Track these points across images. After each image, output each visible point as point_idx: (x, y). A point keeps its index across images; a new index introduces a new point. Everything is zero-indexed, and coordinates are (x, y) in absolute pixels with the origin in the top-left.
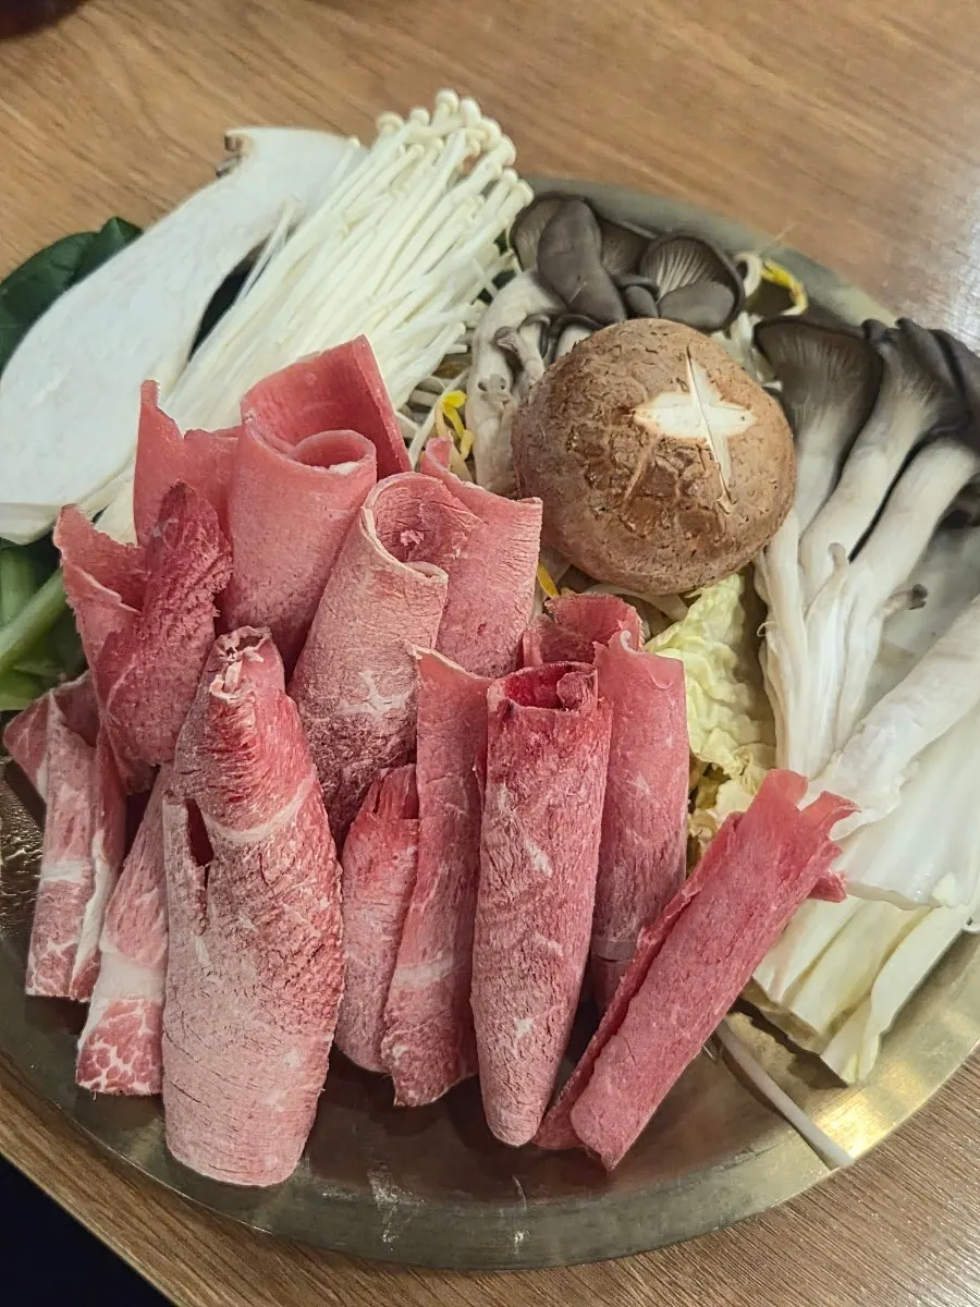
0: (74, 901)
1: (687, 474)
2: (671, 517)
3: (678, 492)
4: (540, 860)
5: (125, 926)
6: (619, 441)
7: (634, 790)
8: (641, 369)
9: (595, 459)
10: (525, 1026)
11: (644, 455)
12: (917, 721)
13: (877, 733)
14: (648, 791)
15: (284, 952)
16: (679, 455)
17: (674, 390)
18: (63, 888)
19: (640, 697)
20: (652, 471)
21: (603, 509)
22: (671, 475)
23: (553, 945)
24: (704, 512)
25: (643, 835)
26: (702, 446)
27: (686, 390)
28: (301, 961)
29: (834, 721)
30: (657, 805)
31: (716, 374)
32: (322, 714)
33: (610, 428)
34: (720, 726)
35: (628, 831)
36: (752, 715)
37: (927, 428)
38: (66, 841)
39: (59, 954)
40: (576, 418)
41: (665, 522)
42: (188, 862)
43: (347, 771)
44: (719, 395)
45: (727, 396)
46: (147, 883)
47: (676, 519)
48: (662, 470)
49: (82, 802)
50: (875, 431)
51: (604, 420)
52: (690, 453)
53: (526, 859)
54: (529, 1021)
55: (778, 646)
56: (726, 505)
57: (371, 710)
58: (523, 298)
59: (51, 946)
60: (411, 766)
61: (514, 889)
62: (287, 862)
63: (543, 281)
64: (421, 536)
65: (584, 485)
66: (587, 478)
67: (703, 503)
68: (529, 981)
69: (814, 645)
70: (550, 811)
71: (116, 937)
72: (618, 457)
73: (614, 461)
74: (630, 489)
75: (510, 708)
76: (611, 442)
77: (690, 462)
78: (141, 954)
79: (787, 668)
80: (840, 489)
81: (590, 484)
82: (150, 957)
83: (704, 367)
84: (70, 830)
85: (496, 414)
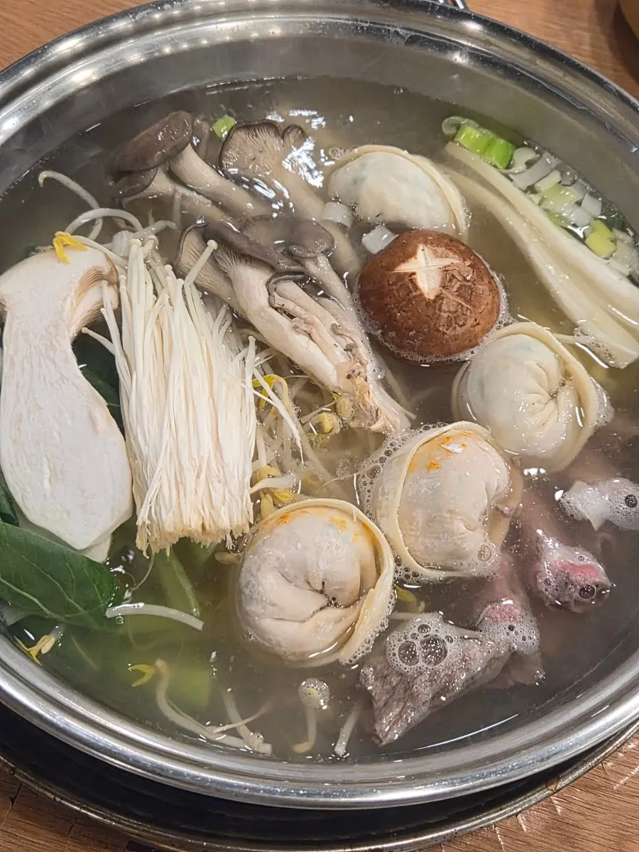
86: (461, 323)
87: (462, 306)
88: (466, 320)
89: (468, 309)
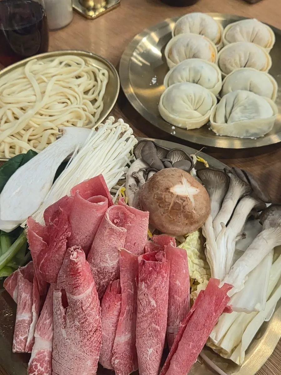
0: (26, 324)
1: (184, 204)
2: (181, 215)
3: (182, 208)
4: (153, 303)
5: (41, 329)
6: (167, 196)
7: (176, 284)
8: (171, 179)
9: (161, 200)
10: (151, 351)
11: (173, 199)
12: (246, 265)
13: (237, 269)
14: (180, 284)
15: (87, 330)
16: (182, 199)
17: (179, 184)
18: (23, 321)
19: (176, 259)
20: (175, 203)
21: (164, 213)
22: (180, 204)
23: (157, 327)
24: (189, 213)
25: (179, 297)
26: (187, 197)
27: (182, 183)
28: (91, 334)
29: (225, 268)
30: (182, 288)
31: (189, 180)
32: (95, 267)
33: (164, 193)
34: (196, 270)
35: (175, 296)
36: (204, 268)
37: (242, 194)
38: (24, 308)
39: (22, 339)
40: (156, 191)
41: (179, 216)
42: (62, 308)
43: (101, 282)
44: (190, 185)
45: (192, 185)
46: (48, 317)
47: (182, 215)
48: (178, 203)
49: (28, 297)
50: (229, 194)
51: (163, 191)
52: (184, 199)
53: (150, 302)
54: (152, 349)
55: (209, 248)
56: (194, 212)
57: (108, 265)
58: (138, 165)
59: (20, 337)
60: (119, 280)
61: (147, 311)
62: (88, 304)
63: (143, 161)
64: (119, 220)
65: (158, 207)
66: (159, 205)
67: (188, 211)
68: (151, 337)
69: (219, 248)
70: (155, 289)
71: (39, 333)
72: (167, 200)
73: (165, 201)
74: (170, 208)
75: (144, 262)
76: (165, 196)
77: (184, 201)
78: (46, 336)
79: (212, 254)
80: (222, 209)
81: (160, 207)
82: (49, 338)
83: (186, 178)
84: (25, 305)
85: (133, 193)
86: (161, 205)
87: (169, 205)
88: (163, 208)
89: (169, 208)
